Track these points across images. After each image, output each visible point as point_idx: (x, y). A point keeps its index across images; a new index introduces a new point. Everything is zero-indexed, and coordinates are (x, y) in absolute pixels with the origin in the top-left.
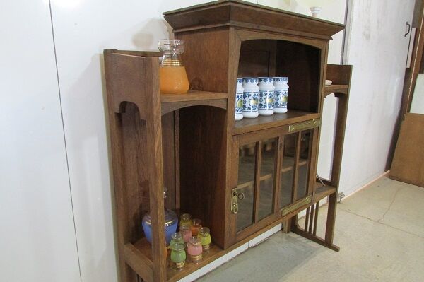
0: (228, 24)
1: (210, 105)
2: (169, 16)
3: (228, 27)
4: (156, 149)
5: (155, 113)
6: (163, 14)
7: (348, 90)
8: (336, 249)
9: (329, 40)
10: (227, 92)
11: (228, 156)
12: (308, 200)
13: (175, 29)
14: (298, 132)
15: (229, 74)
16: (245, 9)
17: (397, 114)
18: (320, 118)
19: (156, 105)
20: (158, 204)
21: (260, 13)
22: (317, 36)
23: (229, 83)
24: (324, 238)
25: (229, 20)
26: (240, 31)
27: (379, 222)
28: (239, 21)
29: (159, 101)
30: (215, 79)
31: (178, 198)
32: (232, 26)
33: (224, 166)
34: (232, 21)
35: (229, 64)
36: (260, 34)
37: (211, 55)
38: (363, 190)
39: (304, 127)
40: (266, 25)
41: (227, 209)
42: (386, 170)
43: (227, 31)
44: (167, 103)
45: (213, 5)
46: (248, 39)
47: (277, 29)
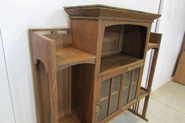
0: (98, 18)
1: (86, 63)
2: (67, 9)
3: (98, 20)
4: (53, 91)
5: (53, 72)
6: (64, 7)
7: (159, 46)
8: (147, 120)
9: (152, 23)
10: (96, 55)
11: (95, 88)
12: (135, 100)
13: (70, 16)
14: (133, 70)
15: (98, 45)
16: (108, 10)
17: (179, 51)
18: (144, 62)
19: (53, 68)
20: (55, 118)
21: (117, 12)
22: (146, 21)
23: (97, 50)
24: (142, 115)
25: (98, 16)
26: (105, 21)
27: (167, 106)
28: (104, 16)
29: (55, 65)
30: (90, 47)
31: (70, 101)
32: (100, 19)
33: (93, 92)
34: (100, 17)
35: (98, 39)
36: (116, 22)
37: (88, 33)
38: (161, 87)
39: (136, 67)
40: (120, 17)
41: (94, 113)
42: (172, 77)
43: (97, 22)
44: (60, 65)
45: (90, 7)
46: (109, 25)
47: (125, 19)
